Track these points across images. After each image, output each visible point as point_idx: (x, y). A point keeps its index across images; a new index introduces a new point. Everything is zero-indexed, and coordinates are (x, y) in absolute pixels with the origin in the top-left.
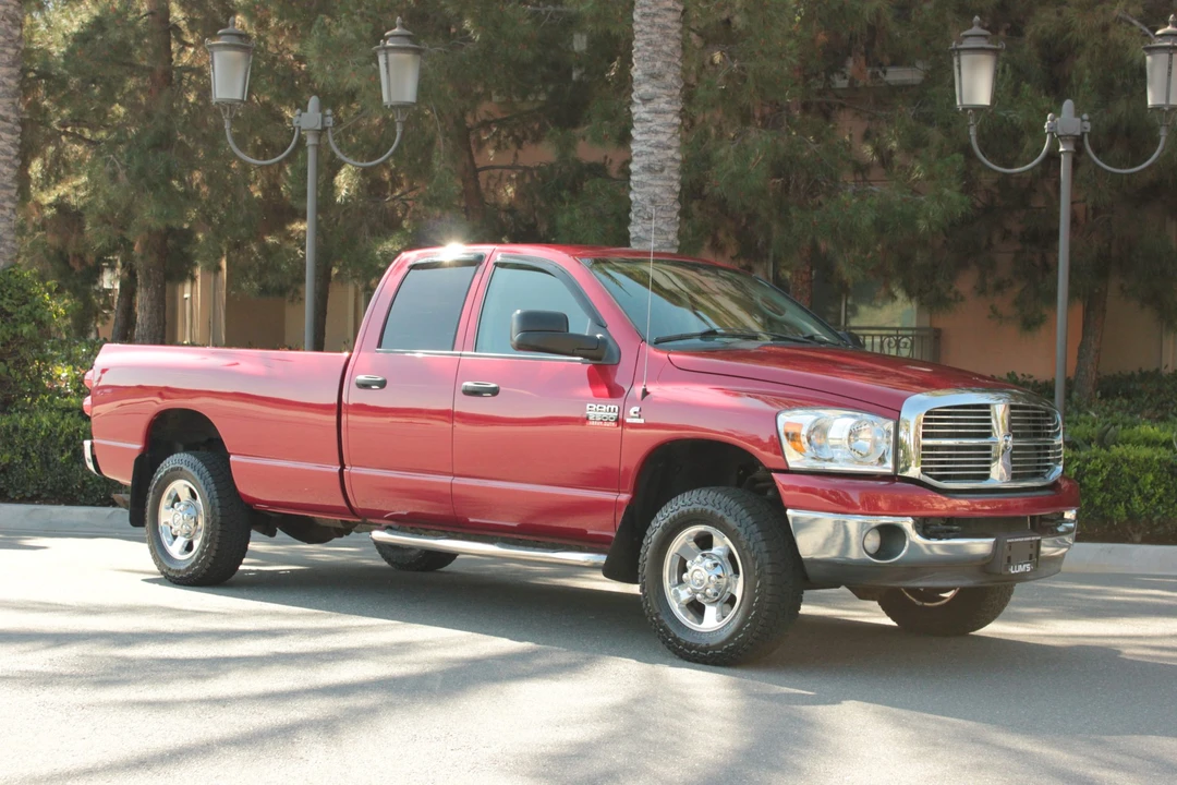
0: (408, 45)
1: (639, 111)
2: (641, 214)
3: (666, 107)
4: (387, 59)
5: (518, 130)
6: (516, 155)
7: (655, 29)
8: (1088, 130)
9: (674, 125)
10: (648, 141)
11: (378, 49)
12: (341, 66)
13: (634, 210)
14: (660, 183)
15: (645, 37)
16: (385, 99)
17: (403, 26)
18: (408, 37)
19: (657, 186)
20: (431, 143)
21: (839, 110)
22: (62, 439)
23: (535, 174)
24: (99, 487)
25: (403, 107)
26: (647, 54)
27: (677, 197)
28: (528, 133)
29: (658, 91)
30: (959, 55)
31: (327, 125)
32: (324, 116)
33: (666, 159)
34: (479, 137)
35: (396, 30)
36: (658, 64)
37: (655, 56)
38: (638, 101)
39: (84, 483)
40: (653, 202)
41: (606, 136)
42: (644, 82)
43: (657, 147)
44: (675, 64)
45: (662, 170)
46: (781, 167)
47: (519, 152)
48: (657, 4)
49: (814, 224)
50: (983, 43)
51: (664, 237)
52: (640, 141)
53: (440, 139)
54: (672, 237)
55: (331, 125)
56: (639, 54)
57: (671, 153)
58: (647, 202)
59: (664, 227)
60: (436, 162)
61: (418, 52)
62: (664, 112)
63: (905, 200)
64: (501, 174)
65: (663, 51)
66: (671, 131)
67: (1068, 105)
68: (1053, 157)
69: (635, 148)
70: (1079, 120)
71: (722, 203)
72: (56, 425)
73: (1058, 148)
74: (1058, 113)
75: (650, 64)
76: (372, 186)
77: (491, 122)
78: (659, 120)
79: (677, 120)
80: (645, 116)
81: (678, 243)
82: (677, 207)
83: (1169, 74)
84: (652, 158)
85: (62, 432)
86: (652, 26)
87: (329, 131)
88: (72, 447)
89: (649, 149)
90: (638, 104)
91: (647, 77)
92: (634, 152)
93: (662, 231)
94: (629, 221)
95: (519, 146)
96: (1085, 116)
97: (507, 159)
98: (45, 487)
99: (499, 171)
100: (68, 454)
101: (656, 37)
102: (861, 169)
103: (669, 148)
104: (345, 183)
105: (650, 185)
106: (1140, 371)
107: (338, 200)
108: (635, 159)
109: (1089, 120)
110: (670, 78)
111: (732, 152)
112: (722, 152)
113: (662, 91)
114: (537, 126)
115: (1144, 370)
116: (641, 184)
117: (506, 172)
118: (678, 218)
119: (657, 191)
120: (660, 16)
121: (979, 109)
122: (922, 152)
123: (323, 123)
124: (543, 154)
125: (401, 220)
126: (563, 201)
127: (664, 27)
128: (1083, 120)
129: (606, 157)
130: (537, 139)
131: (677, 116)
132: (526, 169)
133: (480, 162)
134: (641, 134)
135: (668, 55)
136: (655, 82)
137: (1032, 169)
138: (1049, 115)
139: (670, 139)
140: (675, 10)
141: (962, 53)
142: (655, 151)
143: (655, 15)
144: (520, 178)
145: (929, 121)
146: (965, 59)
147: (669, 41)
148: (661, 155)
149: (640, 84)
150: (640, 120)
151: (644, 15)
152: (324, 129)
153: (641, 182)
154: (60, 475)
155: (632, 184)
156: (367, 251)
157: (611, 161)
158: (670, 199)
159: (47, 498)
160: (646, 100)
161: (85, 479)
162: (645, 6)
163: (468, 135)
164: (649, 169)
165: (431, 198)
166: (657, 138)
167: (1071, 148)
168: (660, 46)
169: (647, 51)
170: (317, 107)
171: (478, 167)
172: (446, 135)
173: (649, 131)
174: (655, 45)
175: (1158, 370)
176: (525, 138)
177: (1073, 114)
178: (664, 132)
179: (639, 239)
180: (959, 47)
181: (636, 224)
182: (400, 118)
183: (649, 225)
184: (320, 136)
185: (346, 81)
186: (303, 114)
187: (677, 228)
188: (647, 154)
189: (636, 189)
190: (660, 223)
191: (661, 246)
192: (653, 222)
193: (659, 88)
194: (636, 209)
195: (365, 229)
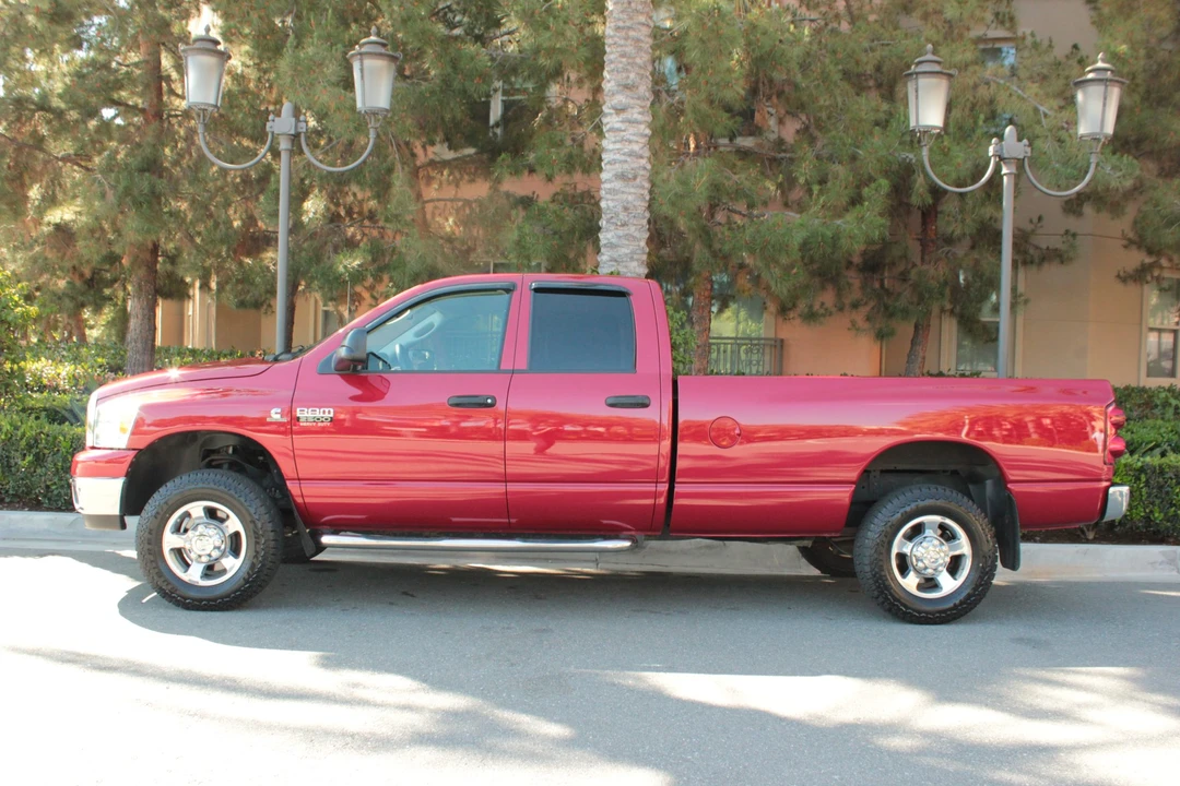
0: (383, 52)
1: (611, 121)
2: (612, 221)
3: (639, 117)
4: (362, 65)
6: (457, 191)
7: (629, 42)
8: (1029, 154)
9: (646, 135)
10: (621, 149)
11: (353, 55)
12: (312, 85)
13: (605, 217)
14: (632, 190)
15: (619, 49)
16: (359, 105)
17: (378, 34)
18: (383, 44)
19: (630, 193)
20: (391, 169)
22: (23, 443)
23: (474, 206)
24: (62, 492)
25: (374, 113)
26: (621, 65)
27: (647, 205)
29: (632, 101)
30: (916, 78)
31: (300, 130)
32: (297, 122)
33: (639, 168)
34: (427, 174)
35: (373, 38)
36: (632, 76)
37: (629, 67)
38: (612, 111)
39: (48, 487)
40: (626, 209)
42: (617, 92)
43: (630, 155)
44: (647, 77)
45: (635, 178)
47: (459, 189)
48: (631, 18)
50: (937, 68)
51: (635, 243)
52: (611, 151)
53: (399, 166)
54: (643, 244)
55: (304, 130)
56: (612, 66)
57: (642, 162)
58: (620, 209)
59: (637, 234)
60: (395, 185)
61: (393, 59)
62: (636, 122)
64: (444, 205)
65: (636, 64)
66: (644, 140)
67: (1010, 131)
69: (606, 157)
70: (1020, 144)
72: (17, 428)
74: (1000, 138)
75: (624, 75)
76: (332, 217)
77: (438, 161)
78: (632, 130)
79: (648, 132)
80: (617, 125)
82: (647, 215)
83: (1104, 102)
84: (626, 166)
85: (24, 435)
86: (626, 39)
87: (302, 137)
88: (34, 451)
89: (623, 158)
90: (611, 114)
91: (621, 88)
92: (606, 161)
93: (634, 237)
94: (599, 229)
96: (1025, 142)
97: (448, 194)
98: (7, 491)
99: (443, 203)
100: (29, 458)
101: (630, 49)
103: (642, 157)
104: (313, 206)
105: (623, 192)
107: (306, 219)
108: (606, 167)
110: (642, 90)
113: (639, 102)
116: (610, 191)
117: (448, 203)
118: (648, 226)
119: (630, 198)
120: (634, 30)
123: (296, 127)
127: (638, 40)
128: (1024, 146)
130: (472, 179)
131: (648, 127)
132: (467, 203)
133: (426, 195)
134: (615, 142)
135: (640, 67)
136: (628, 93)
138: (993, 140)
139: (641, 148)
140: (648, 26)
141: (920, 76)
142: (628, 160)
143: (629, 28)
144: (460, 210)
146: (923, 81)
147: (642, 54)
148: (634, 163)
149: (613, 94)
150: (612, 130)
151: (618, 29)
152: (297, 135)
153: (613, 190)
154: (22, 479)
155: (602, 192)
156: (331, 267)
158: (641, 206)
159: (11, 502)
160: (619, 110)
161: (49, 483)
162: (619, 20)
164: (622, 177)
166: (630, 147)
167: (1014, 170)
168: (634, 58)
169: (621, 62)
170: (291, 113)
171: (425, 199)
172: (404, 163)
173: (622, 140)
174: (629, 57)
176: (462, 178)
177: (1015, 139)
178: (637, 142)
179: (612, 246)
180: (918, 70)
181: (607, 231)
182: (372, 124)
183: (620, 233)
184: (293, 141)
185: (316, 98)
186: (277, 119)
187: (647, 235)
188: (621, 162)
189: (608, 196)
190: (632, 230)
191: (633, 253)
192: (626, 228)
193: (633, 98)
194: (609, 216)
195: (329, 247)
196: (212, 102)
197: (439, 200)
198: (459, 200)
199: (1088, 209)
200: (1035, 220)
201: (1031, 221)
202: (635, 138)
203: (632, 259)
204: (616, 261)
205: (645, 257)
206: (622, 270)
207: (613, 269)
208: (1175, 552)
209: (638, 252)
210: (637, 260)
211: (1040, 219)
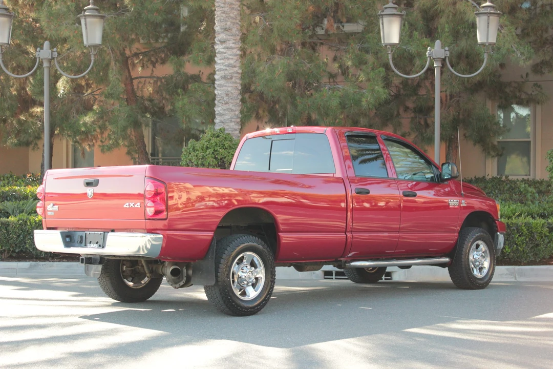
0: (97, 14)
1: (218, 48)
2: (221, 101)
3: (233, 45)
4: (86, 21)
5: (152, 57)
6: (153, 70)
7: (226, 5)
8: (448, 55)
9: (237, 55)
10: (224, 63)
11: (81, 16)
12: (59, 25)
13: (217, 99)
14: (230, 85)
15: (221, 9)
16: (85, 43)
17: (94, 4)
18: (97, 10)
19: (229, 87)
20: (108, 65)
21: (320, 46)
23: (163, 81)
25: (95, 47)
26: (223, 18)
27: (239, 92)
28: (159, 59)
29: (228, 37)
30: (382, 18)
31: (54, 56)
32: (52, 52)
33: (234, 73)
34: (133, 62)
35: (90, 6)
36: (228, 23)
37: (227, 19)
38: (218, 43)
40: (227, 95)
41: (201, 60)
42: (221, 33)
43: (228, 66)
44: (237, 23)
45: (231, 78)
46: (291, 76)
47: (154, 69)
49: (308, 105)
50: (394, 12)
51: (233, 113)
52: (219, 63)
53: (113, 63)
54: (237, 113)
55: (56, 56)
56: (218, 18)
57: (236, 69)
58: (224, 95)
59: (233, 108)
60: (110, 75)
61: (102, 17)
62: (232, 48)
63: (355, 92)
64: (145, 81)
65: (231, 17)
66: (236, 58)
67: (438, 43)
68: (431, 70)
69: (217, 67)
70: (443, 50)
71: (261, 95)
73: (433, 64)
74: (433, 47)
75: (224, 23)
76: (77, 89)
77: (140, 53)
78: (229, 53)
79: (239, 52)
80: (222, 50)
81: (240, 116)
82: (240, 97)
83: (488, 27)
84: (226, 72)
87: (55, 59)
89: (225, 68)
91: (223, 30)
92: (217, 69)
93: (232, 110)
94: (214, 105)
95: (154, 67)
96: (447, 48)
97: (148, 73)
99: (143, 80)
101: (226, 9)
102: (332, 76)
103: (235, 67)
104: (62, 86)
105: (225, 86)
106: (475, 177)
107: (59, 95)
108: (217, 72)
109: (448, 51)
110: (234, 30)
111: (266, 68)
112: (261, 68)
113: (231, 37)
114: (163, 56)
115: (477, 177)
116: (221, 86)
117: (148, 80)
118: (240, 103)
119: (229, 89)
121: (393, 45)
122: (364, 67)
123: (52, 55)
124: (166, 70)
125: (92, 106)
126: (178, 95)
127: (231, 4)
128: (445, 51)
129: (200, 71)
130: (163, 62)
131: (239, 50)
132: (158, 78)
133: (134, 75)
134: (220, 59)
135: (233, 18)
136: (227, 33)
137: (420, 76)
138: (429, 48)
139: (235, 62)
141: (384, 16)
142: (228, 68)
144: (155, 82)
145: (367, 52)
146: (386, 19)
147: (234, 11)
148: (231, 70)
149: (219, 34)
150: (219, 52)
152: (53, 58)
153: (221, 85)
155: (216, 86)
156: (75, 123)
157: (202, 73)
158: (236, 93)
160: (222, 42)
163: (127, 61)
164: (224, 78)
165: (109, 94)
166: (228, 62)
167: (440, 65)
168: (230, 14)
169: (222, 16)
170: (49, 47)
171: (133, 77)
172: (116, 61)
173: (224, 58)
174: (227, 14)
175: (484, 177)
176: (157, 61)
177: (440, 46)
178: (232, 59)
179: (221, 115)
180: (382, 13)
181: (218, 106)
182: (93, 53)
183: (225, 107)
184: (50, 62)
185: (62, 33)
186: (41, 51)
187: (239, 108)
188: (224, 70)
189: (218, 88)
190: (231, 106)
191: (231, 118)
192: (227, 105)
193: (229, 35)
194: (218, 99)
195: (74, 110)
196: (6, 42)
197: (141, 77)
198: (154, 77)
199: (545, 70)
200: (524, 76)
201: (522, 77)
202: (231, 57)
203: (231, 121)
204: (223, 123)
205: (239, 120)
206: (226, 127)
207: (221, 127)
208: (515, 269)
209: (235, 117)
210: (234, 122)
211: (527, 74)
